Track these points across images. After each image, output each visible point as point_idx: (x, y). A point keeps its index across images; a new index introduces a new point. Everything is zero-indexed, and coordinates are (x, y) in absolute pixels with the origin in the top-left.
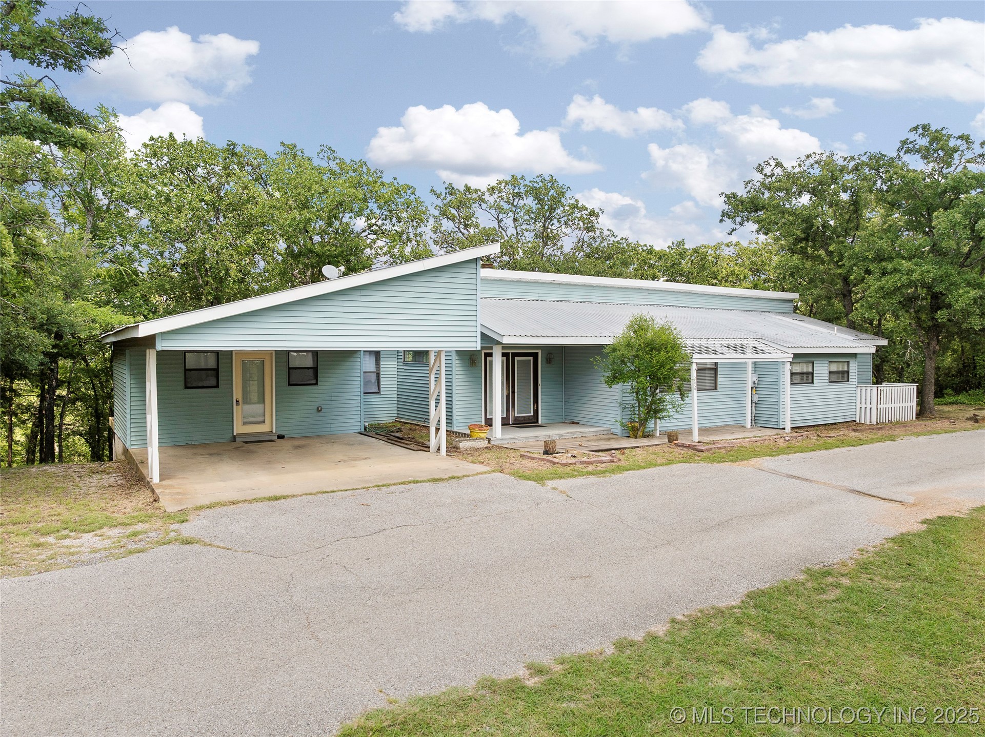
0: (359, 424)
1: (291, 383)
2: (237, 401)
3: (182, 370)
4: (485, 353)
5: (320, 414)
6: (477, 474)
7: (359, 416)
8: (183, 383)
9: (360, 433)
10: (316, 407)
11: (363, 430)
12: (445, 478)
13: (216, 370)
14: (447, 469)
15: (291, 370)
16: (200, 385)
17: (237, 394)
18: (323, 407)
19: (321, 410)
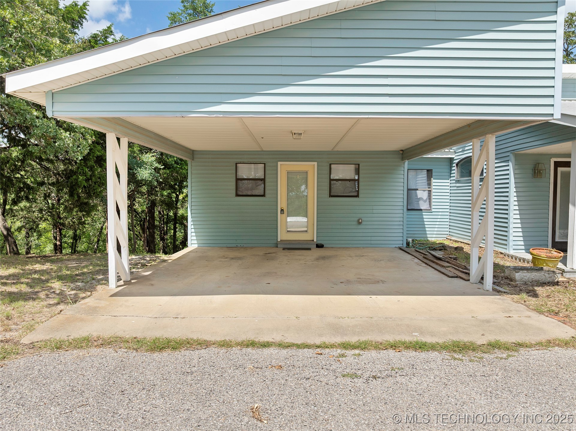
0: (401, 238)
1: (332, 194)
2: (282, 210)
3: (234, 180)
4: (555, 162)
5: (360, 227)
6: (549, 344)
7: (401, 231)
8: (234, 192)
9: (401, 249)
10: (356, 219)
11: (405, 245)
12: (479, 342)
13: (263, 180)
14: (488, 321)
15: (332, 182)
16: (249, 194)
17: (282, 203)
18: (364, 219)
19: (361, 223)
